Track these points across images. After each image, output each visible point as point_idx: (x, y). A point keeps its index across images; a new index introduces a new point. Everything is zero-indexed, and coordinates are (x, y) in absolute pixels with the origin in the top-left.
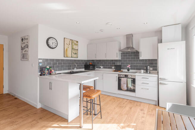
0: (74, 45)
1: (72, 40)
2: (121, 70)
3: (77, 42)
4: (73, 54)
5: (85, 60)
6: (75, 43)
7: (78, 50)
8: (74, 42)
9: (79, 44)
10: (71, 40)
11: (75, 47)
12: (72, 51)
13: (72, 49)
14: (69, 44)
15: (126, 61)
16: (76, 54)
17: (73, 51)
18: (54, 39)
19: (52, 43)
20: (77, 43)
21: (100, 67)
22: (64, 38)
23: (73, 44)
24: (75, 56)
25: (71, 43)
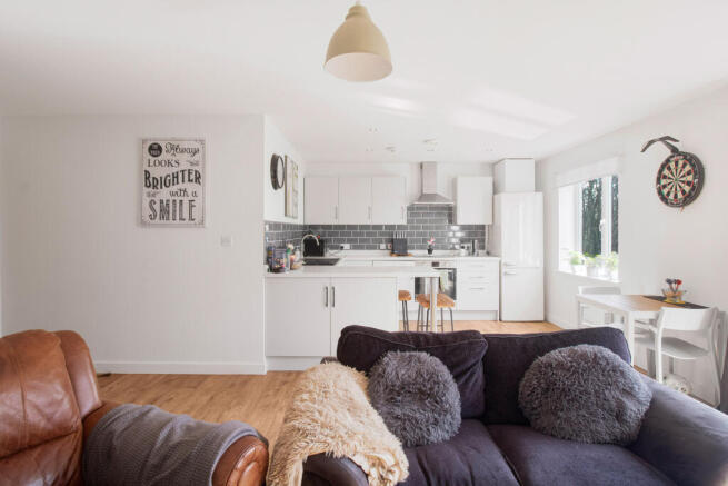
0: (294, 177)
2: (409, 252)
4: (293, 206)
8: (294, 169)
11: (295, 184)
15: (418, 228)
17: (293, 197)
21: (342, 247)
22: (285, 157)
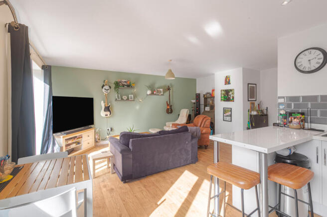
18: (313, 51)
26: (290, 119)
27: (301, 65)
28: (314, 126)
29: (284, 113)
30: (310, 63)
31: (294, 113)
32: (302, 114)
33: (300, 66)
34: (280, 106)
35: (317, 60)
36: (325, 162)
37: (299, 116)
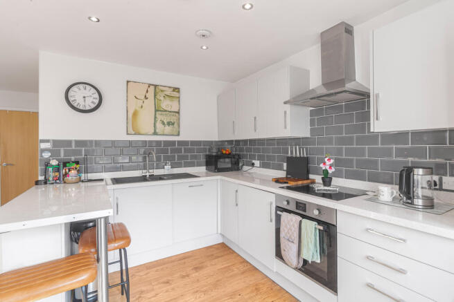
0: (162, 98)
1: (156, 86)
3: (176, 90)
4: (159, 125)
5: (212, 142)
6: (169, 92)
7: (178, 113)
8: (162, 91)
9: (183, 95)
10: (150, 85)
11: (166, 104)
12: (155, 118)
13: (156, 111)
14: (146, 98)
16: (173, 124)
17: (157, 116)
18: (88, 87)
19: (83, 99)
20: (175, 94)
21: (253, 164)
22: (128, 82)
23: (158, 97)
24: (168, 129)
25: (151, 95)
26: (64, 171)
27: (75, 100)
28: (91, 176)
29: (57, 162)
30: (85, 100)
31: (69, 162)
32: (77, 163)
33: (73, 101)
34: (43, 154)
35: (91, 99)
36: (117, 211)
37: (74, 165)
